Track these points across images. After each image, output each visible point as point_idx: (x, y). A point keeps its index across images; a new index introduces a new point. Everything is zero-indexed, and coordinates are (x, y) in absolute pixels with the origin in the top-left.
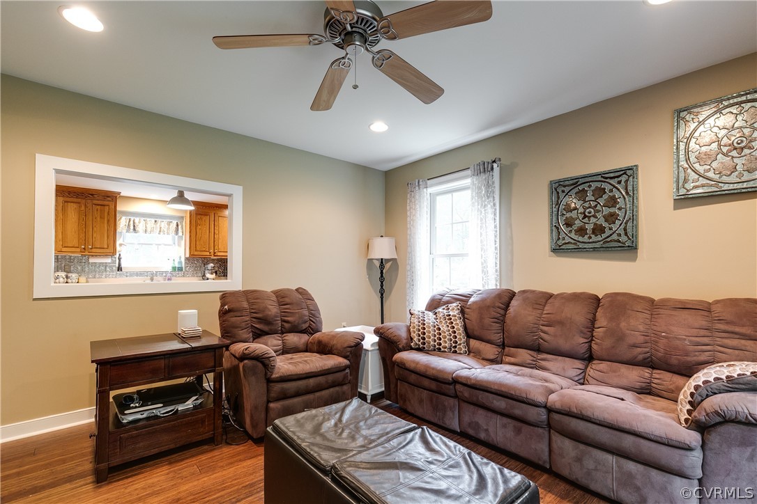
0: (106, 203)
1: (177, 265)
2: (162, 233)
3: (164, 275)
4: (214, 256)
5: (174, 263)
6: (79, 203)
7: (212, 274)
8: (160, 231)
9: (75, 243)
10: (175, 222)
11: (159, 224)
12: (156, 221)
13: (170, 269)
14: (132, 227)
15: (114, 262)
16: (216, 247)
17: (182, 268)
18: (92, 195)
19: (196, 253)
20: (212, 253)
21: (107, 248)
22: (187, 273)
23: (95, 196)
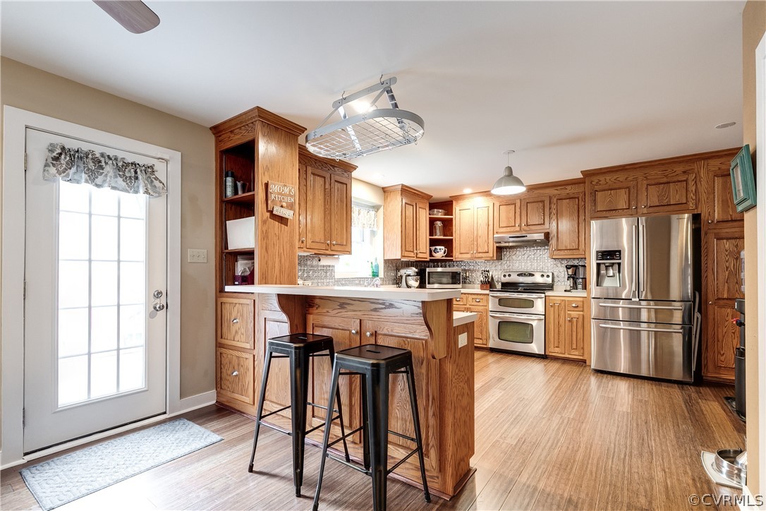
0: (344, 180)
6: (324, 177)
18: (333, 167)
19: (406, 254)
21: (346, 245)
22: (385, 280)
23: (336, 169)
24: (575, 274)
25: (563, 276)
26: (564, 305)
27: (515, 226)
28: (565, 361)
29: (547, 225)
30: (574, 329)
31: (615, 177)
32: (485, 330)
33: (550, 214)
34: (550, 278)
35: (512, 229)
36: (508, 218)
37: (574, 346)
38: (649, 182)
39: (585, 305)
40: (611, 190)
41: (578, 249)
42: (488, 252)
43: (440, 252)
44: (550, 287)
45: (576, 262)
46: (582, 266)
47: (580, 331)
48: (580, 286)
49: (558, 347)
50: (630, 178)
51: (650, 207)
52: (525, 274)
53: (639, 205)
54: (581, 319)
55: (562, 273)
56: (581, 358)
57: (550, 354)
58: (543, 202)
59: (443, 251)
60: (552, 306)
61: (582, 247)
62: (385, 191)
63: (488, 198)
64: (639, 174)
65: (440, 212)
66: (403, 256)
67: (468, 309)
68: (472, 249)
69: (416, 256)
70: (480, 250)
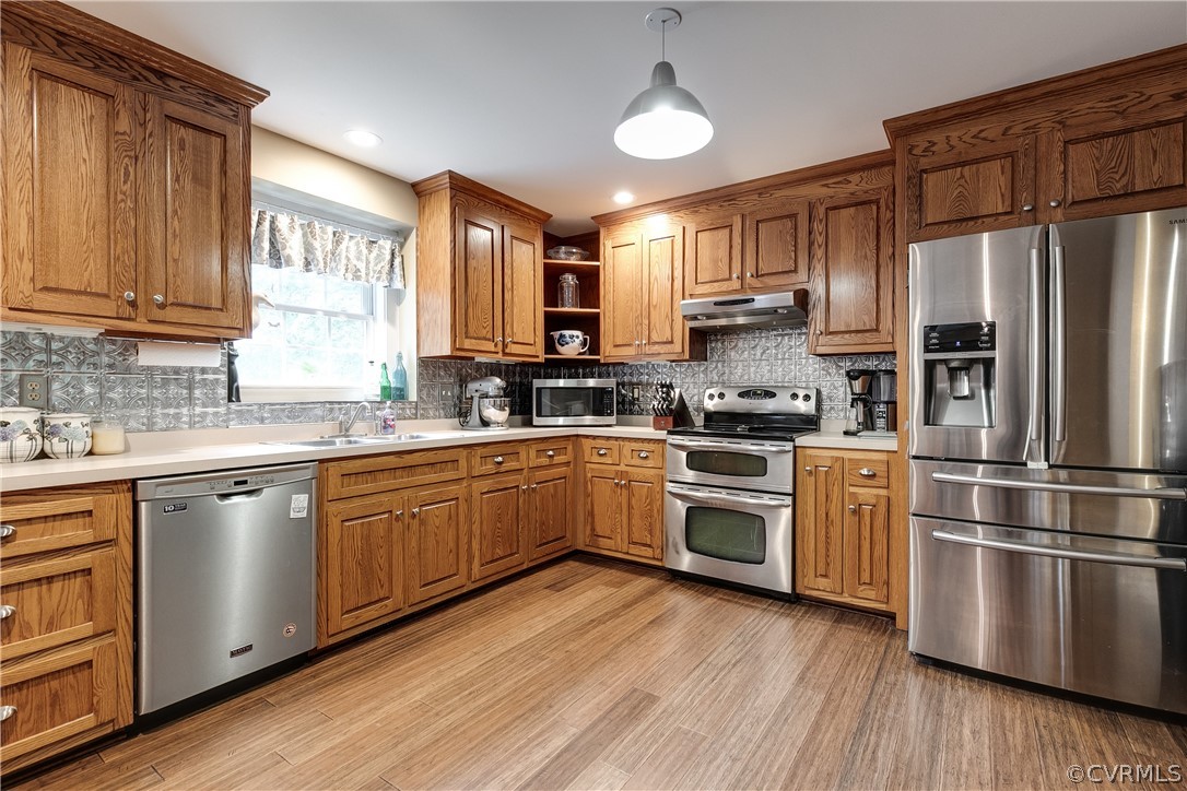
0: (213, 122)
1: (393, 384)
3: (363, 411)
4: (505, 354)
5: (385, 376)
9: (90, 274)
10: (385, 245)
11: (345, 243)
12: (336, 234)
14: (267, 244)
16: (508, 329)
17: (409, 389)
18: (161, 75)
19: (468, 344)
20: (500, 347)
21: (221, 310)
22: (423, 406)
23: (171, 83)
24: (870, 392)
25: (842, 396)
26: (841, 468)
27: (730, 279)
28: (844, 613)
29: (802, 275)
30: (866, 533)
31: (974, 130)
32: (658, 525)
33: (811, 244)
34: (813, 401)
35: (725, 286)
36: (715, 261)
37: (866, 577)
38: (1071, 135)
39: (893, 475)
40: (963, 164)
41: (877, 330)
42: (672, 342)
43: (573, 344)
44: (810, 423)
45: (871, 364)
46: (887, 372)
47: (880, 536)
48: (881, 423)
49: (826, 576)
50: (1017, 129)
51: (1074, 203)
52: (755, 394)
53: (1042, 198)
54: (882, 509)
55: (838, 389)
56: (883, 607)
57: (807, 593)
58: (793, 216)
59: (577, 341)
60: (810, 473)
61: (886, 324)
62: (419, 191)
63: (674, 215)
64: (1041, 116)
65: (573, 253)
66: (458, 349)
67: (622, 474)
68: (639, 335)
69: (503, 351)
70: (655, 338)
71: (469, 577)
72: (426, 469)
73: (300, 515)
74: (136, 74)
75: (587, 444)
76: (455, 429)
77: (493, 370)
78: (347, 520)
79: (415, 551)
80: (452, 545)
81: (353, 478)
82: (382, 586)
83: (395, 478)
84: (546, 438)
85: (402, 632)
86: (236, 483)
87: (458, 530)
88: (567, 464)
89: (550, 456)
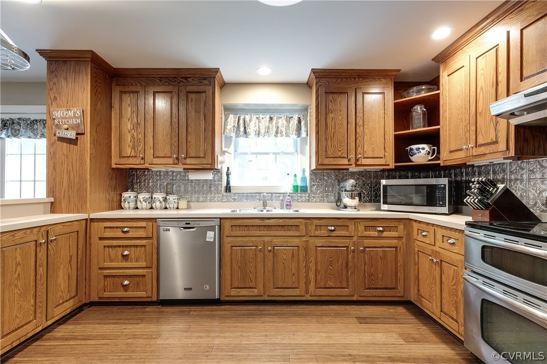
0: (202, 88)
1: (299, 184)
2: (279, 135)
3: (281, 198)
4: (357, 165)
5: (295, 181)
6: (171, 92)
7: (352, 197)
8: (277, 132)
9: (166, 151)
10: (296, 117)
11: (274, 121)
12: (271, 118)
13: (289, 189)
14: (242, 129)
15: (221, 179)
16: (359, 150)
17: (307, 187)
18: (186, 78)
19: (327, 161)
20: (353, 161)
21: (204, 158)
22: (313, 195)
23: (189, 80)
42: (497, 142)
59: (425, 151)
62: (309, 86)
63: (498, 25)
65: (423, 89)
66: (320, 165)
67: (436, 254)
68: (467, 141)
69: (356, 163)
70: (481, 141)
71: (307, 292)
72: (279, 228)
73: (210, 240)
74: (179, 81)
75: (416, 226)
76: (333, 208)
77: (352, 175)
78: (234, 246)
79: (271, 269)
80: (294, 271)
81: (238, 228)
82: (251, 281)
83: (260, 231)
84: (375, 219)
85: (262, 307)
86: (186, 224)
87: (298, 263)
88: (400, 238)
89: (380, 231)
